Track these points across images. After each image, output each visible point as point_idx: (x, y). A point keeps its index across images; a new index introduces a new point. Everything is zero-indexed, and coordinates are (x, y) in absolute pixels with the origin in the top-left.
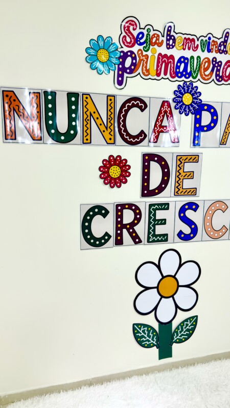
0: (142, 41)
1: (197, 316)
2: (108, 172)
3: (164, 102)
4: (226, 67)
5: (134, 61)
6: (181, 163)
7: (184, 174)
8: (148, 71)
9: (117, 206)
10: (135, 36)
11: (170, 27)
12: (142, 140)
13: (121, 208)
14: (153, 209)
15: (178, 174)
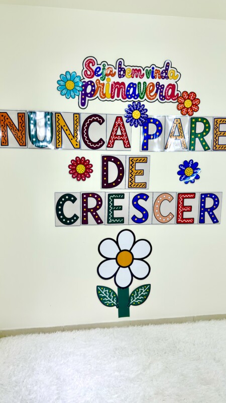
0: (99, 73)
1: (150, 285)
2: (75, 169)
3: (117, 118)
4: (168, 89)
5: (93, 88)
6: (133, 163)
7: (136, 172)
8: (104, 95)
9: (83, 194)
10: (94, 70)
11: (121, 62)
12: (101, 146)
13: (86, 196)
14: (111, 198)
15: (131, 171)
